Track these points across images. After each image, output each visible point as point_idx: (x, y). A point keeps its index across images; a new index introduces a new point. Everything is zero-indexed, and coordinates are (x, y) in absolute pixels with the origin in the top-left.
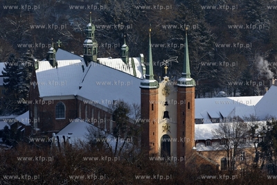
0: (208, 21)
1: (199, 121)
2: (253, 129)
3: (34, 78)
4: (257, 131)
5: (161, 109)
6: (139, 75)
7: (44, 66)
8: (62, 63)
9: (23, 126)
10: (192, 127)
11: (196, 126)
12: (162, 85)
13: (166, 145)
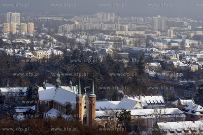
0: (101, 73)
1: (98, 110)
2: (116, 113)
3: (38, 93)
4: (118, 114)
5: (83, 105)
6: (76, 93)
7: (41, 89)
8: (47, 88)
9: (33, 110)
10: (94, 112)
11: (96, 111)
12: (84, 96)
13: (85, 119)
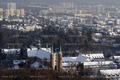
0: (66, 40)
1: (63, 62)
3: (27, 52)
4: (76, 65)
5: (55, 59)
6: (50, 52)
7: (29, 50)
8: (33, 49)
9: (24, 63)
10: (61, 64)
11: (63, 63)
12: (55, 54)
13: (56, 67)
